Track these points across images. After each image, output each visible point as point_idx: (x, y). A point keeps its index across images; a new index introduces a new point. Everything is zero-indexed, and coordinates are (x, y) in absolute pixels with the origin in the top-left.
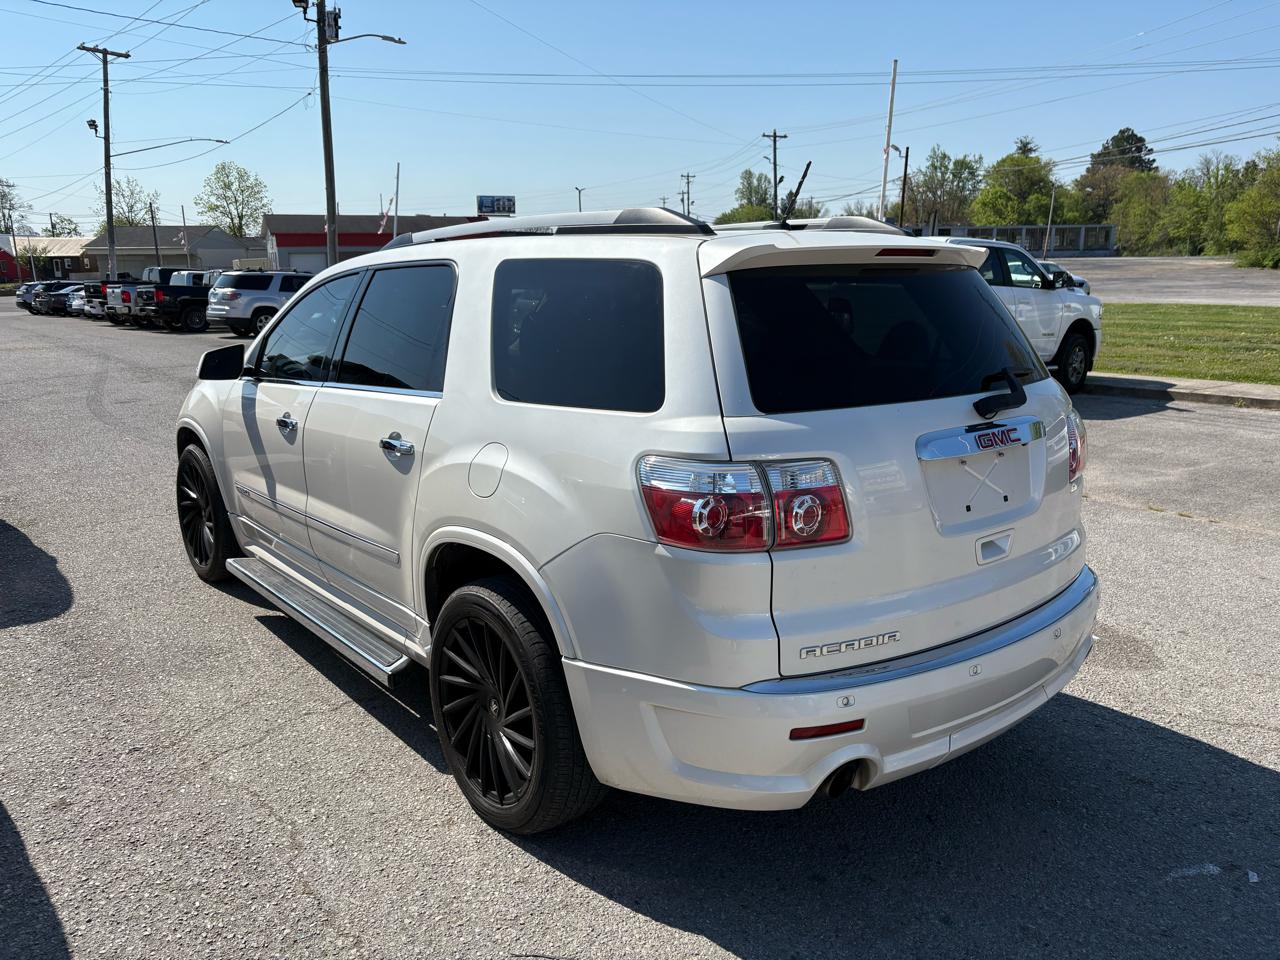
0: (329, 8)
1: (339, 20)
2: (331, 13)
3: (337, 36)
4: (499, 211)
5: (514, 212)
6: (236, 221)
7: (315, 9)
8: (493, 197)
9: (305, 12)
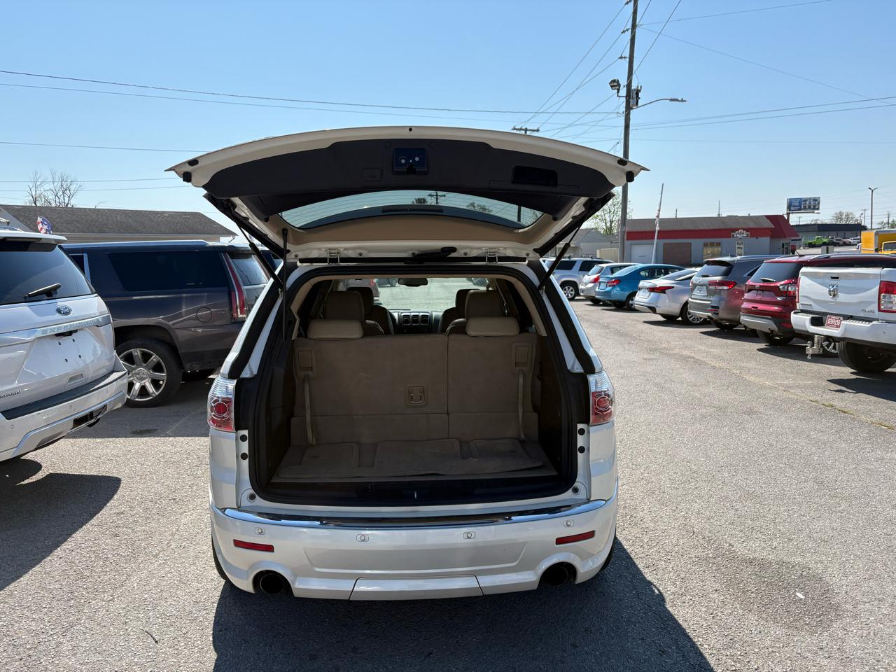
0: (634, 87)
1: (640, 93)
2: (635, 90)
3: (637, 104)
4: (805, 208)
5: (818, 209)
6: (608, 224)
7: (625, 89)
8: (801, 199)
9: (618, 92)
